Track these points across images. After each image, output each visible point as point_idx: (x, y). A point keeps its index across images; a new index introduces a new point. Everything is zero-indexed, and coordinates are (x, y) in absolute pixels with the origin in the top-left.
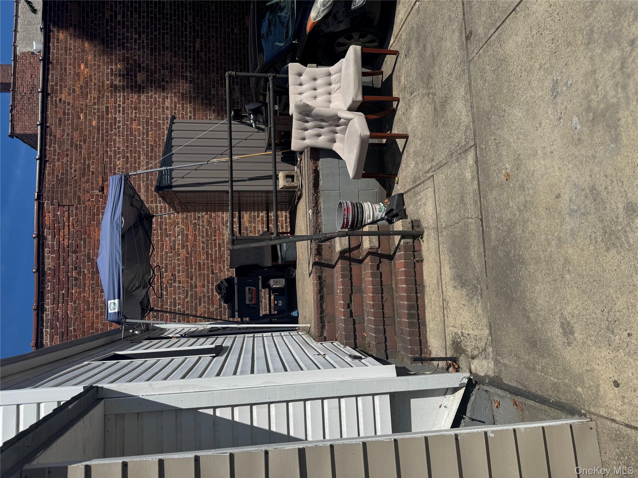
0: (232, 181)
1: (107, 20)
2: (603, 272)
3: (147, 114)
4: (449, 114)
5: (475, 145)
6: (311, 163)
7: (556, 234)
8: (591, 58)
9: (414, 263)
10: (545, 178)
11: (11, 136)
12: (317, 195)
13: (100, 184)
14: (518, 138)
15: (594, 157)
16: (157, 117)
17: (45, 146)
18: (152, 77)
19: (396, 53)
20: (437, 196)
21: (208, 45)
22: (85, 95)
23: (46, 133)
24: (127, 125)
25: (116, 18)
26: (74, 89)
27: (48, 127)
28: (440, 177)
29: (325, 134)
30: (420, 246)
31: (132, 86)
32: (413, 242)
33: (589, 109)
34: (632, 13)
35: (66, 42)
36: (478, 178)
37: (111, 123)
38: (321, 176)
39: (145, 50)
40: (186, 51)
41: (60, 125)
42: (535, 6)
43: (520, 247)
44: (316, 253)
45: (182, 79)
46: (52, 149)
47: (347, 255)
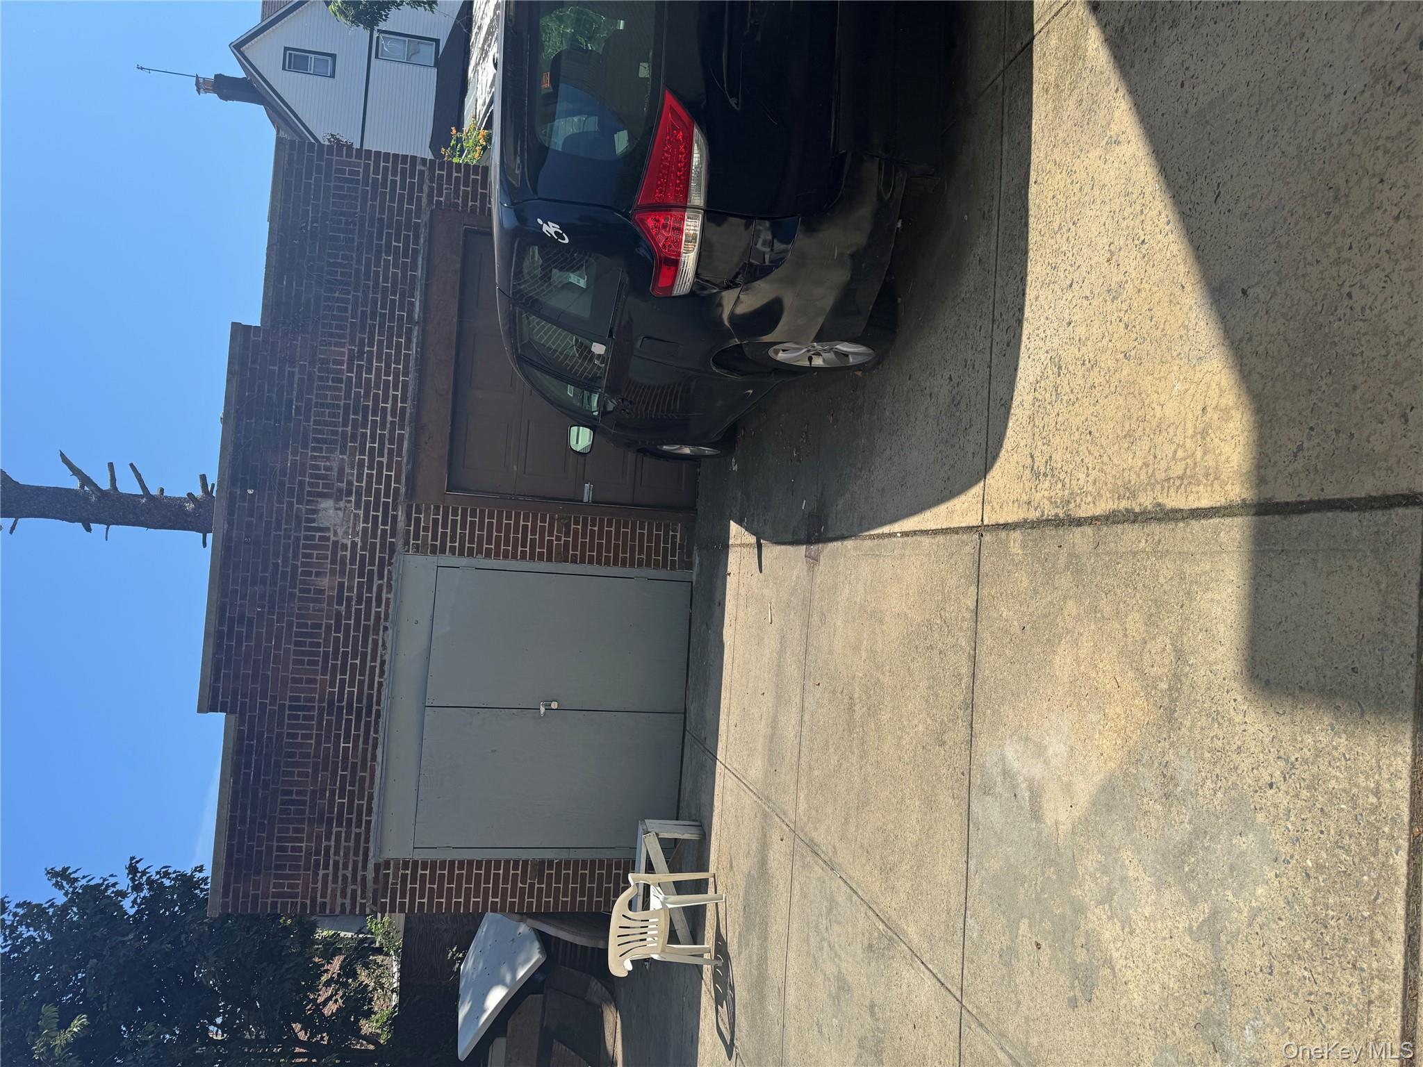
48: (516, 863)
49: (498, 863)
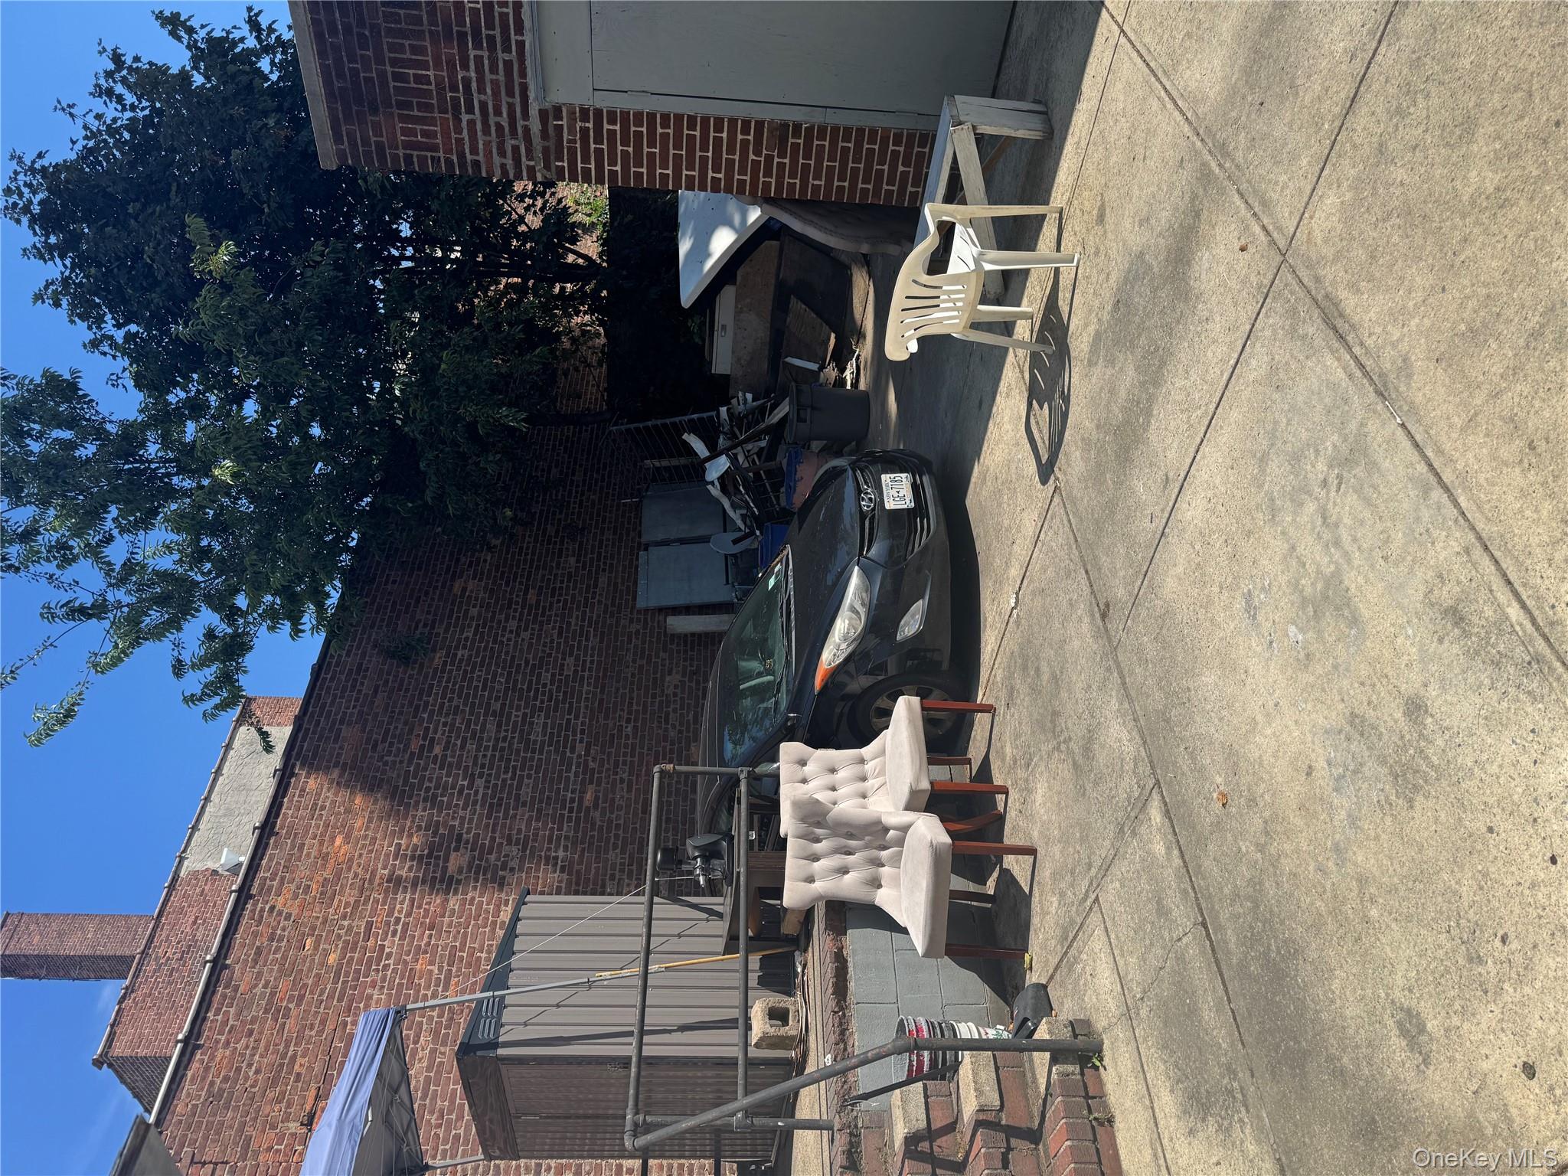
0: (642, 1033)
1: (412, 754)
2: (1420, 851)
3: (455, 938)
4: (1101, 757)
5: (1158, 783)
6: (829, 939)
7: (1329, 844)
8: (1283, 533)
9: (1093, 1127)
10: (1281, 754)
11: (98, 1063)
12: (844, 1014)
13: (308, 1107)
14: (1221, 719)
15: (1336, 667)
16: (476, 946)
17: (207, 1012)
18: (481, 860)
19: (989, 709)
20: (1113, 936)
21: (610, 796)
22: (327, 897)
23: (218, 980)
24: (406, 962)
25: (430, 750)
26: (309, 887)
27: (226, 967)
28: (1111, 889)
29: (856, 866)
30: (1100, 1083)
31: (434, 879)
32: (1082, 1074)
33: (1304, 602)
34: (1312, 450)
35: (319, 794)
36: (1178, 841)
37: (371, 958)
38: (851, 970)
39: (478, 807)
40: (563, 807)
41: (256, 962)
42: (1189, 513)
43: (1282, 923)
44: (845, 1163)
45: (547, 864)
46: (219, 1018)
47: (924, 1146)
48: (746, 124)
49: (719, 121)
